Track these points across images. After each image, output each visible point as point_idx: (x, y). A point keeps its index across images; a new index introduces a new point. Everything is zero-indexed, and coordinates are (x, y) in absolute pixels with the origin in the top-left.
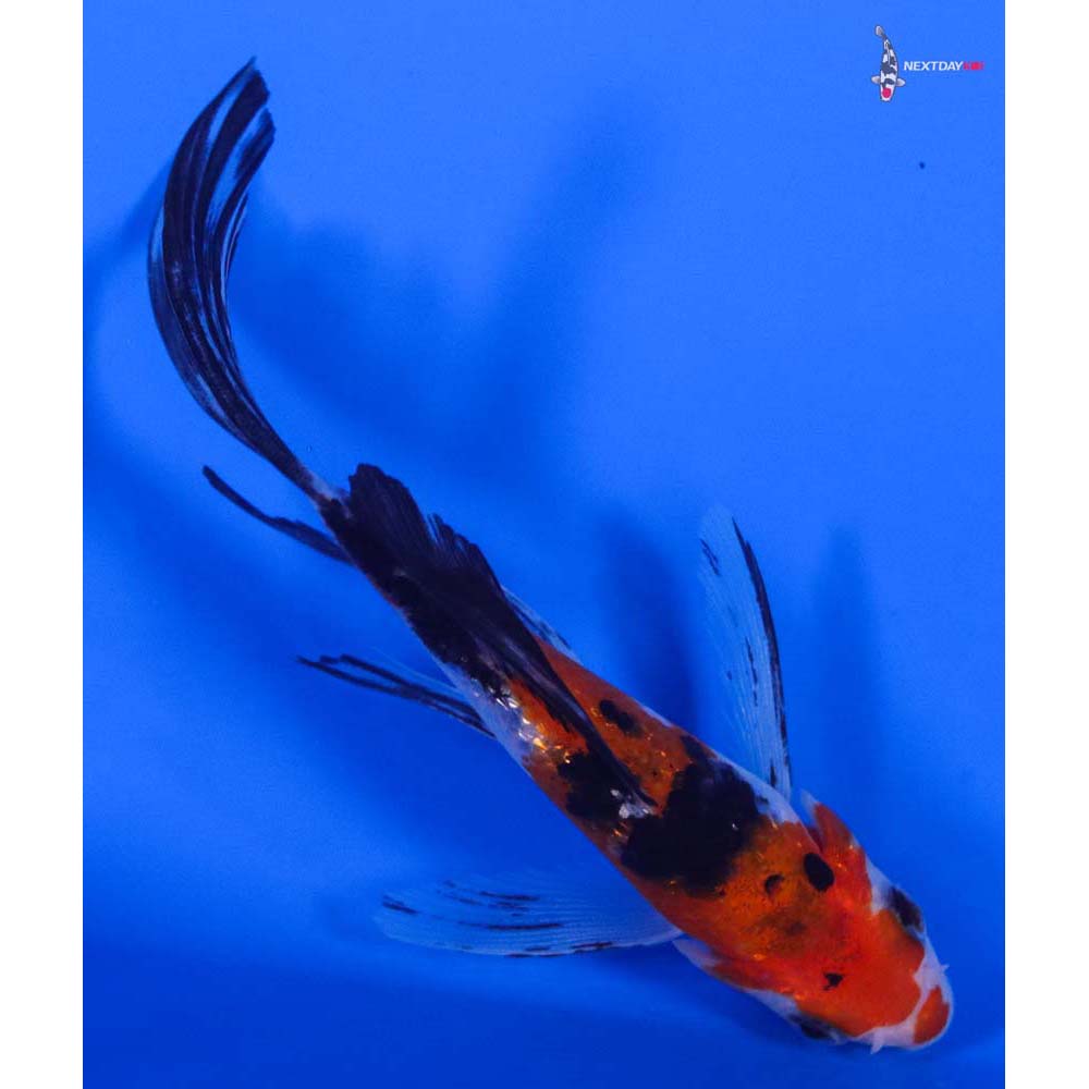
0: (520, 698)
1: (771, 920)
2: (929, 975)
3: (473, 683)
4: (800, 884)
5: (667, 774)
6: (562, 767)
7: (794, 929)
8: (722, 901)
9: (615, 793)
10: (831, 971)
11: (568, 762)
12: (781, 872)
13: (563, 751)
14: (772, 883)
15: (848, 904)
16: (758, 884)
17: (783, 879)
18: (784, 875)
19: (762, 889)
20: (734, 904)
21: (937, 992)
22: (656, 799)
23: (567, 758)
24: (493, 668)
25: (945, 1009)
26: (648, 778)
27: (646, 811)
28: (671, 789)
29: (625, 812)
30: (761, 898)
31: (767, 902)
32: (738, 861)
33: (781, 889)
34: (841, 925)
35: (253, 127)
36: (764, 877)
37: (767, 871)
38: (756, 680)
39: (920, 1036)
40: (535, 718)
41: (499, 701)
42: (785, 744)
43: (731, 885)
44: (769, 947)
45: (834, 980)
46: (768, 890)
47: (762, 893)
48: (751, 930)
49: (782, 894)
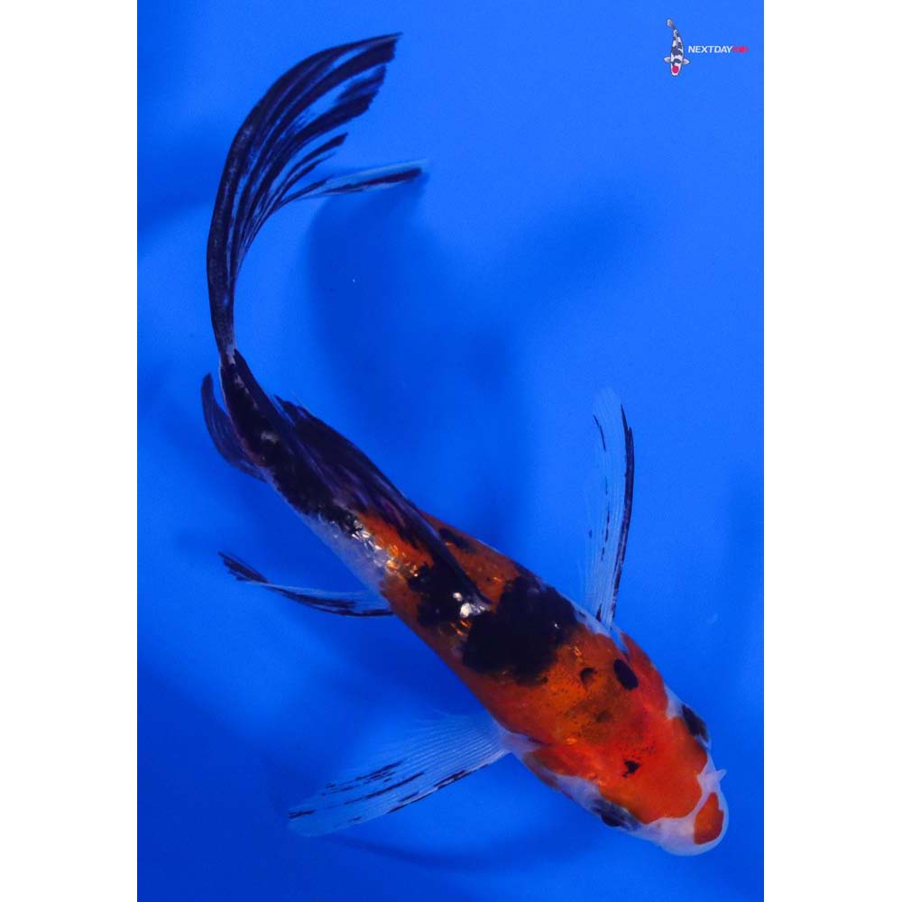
0: (371, 530)
1: (582, 707)
2: (709, 780)
3: (332, 525)
4: (609, 679)
5: (500, 581)
6: (412, 582)
7: (602, 717)
8: (544, 687)
9: (457, 595)
10: (630, 759)
11: (416, 575)
12: (594, 667)
13: (411, 567)
14: (586, 674)
16: (575, 673)
17: (596, 673)
18: (597, 669)
19: (579, 678)
20: (554, 689)
22: (491, 599)
23: (416, 572)
24: (346, 509)
25: (721, 815)
26: (483, 583)
27: (483, 609)
28: (502, 592)
29: (466, 610)
30: (577, 685)
31: (582, 690)
32: (559, 654)
33: (593, 681)
34: (640, 724)
35: (368, 74)
36: (580, 668)
37: (582, 664)
39: (701, 837)
40: (385, 544)
41: (354, 535)
42: (616, 594)
43: (552, 672)
44: (581, 731)
45: (632, 767)
46: (583, 679)
47: (578, 681)
48: (567, 714)
49: (595, 685)
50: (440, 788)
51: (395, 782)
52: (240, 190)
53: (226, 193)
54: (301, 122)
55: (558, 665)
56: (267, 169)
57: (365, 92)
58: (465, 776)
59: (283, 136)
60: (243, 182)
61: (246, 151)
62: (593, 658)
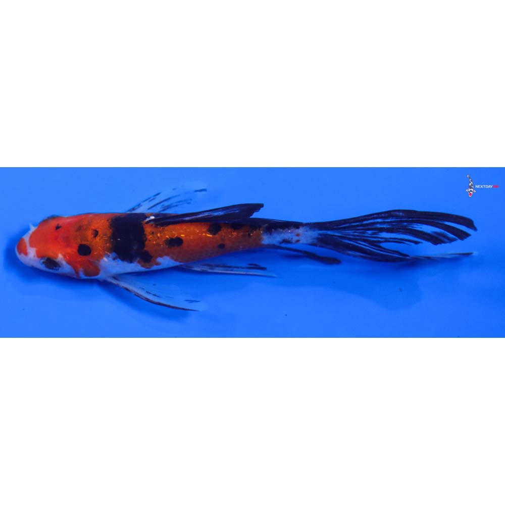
4: (88, 241)
5: (150, 237)
7: (80, 229)
8: (107, 218)
10: (60, 229)
14: (96, 233)
15: (69, 250)
16: (100, 230)
17: (93, 237)
18: (94, 239)
19: (97, 230)
20: (103, 221)
21: (26, 254)
22: (146, 225)
26: (154, 230)
28: (145, 232)
30: (96, 227)
31: (93, 228)
32: (111, 230)
34: (67, 242)
36: (100, 233)
37: (100, 236)
38: (147, 292)
45: (58, 227)
46: (95, 230)
49: (91, 233)
52: (376, 221)
53: (372, 217)
54: (415, 226)
55: (107, 226)
56: (388, 226)
57: (443, 239)
59: (405, 224)
60: (379, 220)
61: (392, 216)
62: (99, 243)
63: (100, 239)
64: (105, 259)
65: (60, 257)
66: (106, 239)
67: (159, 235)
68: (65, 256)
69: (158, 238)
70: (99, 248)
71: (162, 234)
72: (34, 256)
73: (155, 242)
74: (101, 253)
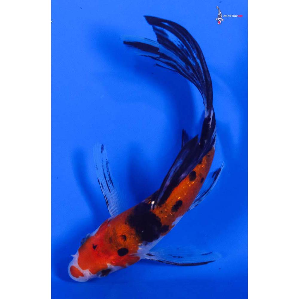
1: (115, 234)
4: (122, 245)
5: (161, 216)
7: (111, 240)
10: (97, 247)
12: (126, 241)
14: (124, 237)
15: (112, 258)
16: (126, 234)
17: (124, 241)
19: (124, 234)
20: (123, 226)
21: (82, 275)
22: (154, 210)
25: (77, 277)
26: (161, 210)
28: (157, 216)
31: (120, 235)
32: (133, 229)
33: (122, 239)
34: (107, 253)
36: (127, 235)
37: (128, 237)
43: (128, 226)
44: (109, 232)
45: (94, 247)
46: (123, 235)
47: (123, 234)
48: (114, 228)
49: (121, 239)
50: (104, 196)
51: (108, 184)
55: (129, 228)
58: (107, 205)
62: (130, 242)
63: (130, 239)
64: (140, 248)
65: (109, 265)
66: (134, 236)
67: (166, 210)
68: (112, 263)
69: (166, 212)
70: (132, 244)
71: (168, 208)
72: (90, 274)
73: (166, 217)
74: (135, 247)
